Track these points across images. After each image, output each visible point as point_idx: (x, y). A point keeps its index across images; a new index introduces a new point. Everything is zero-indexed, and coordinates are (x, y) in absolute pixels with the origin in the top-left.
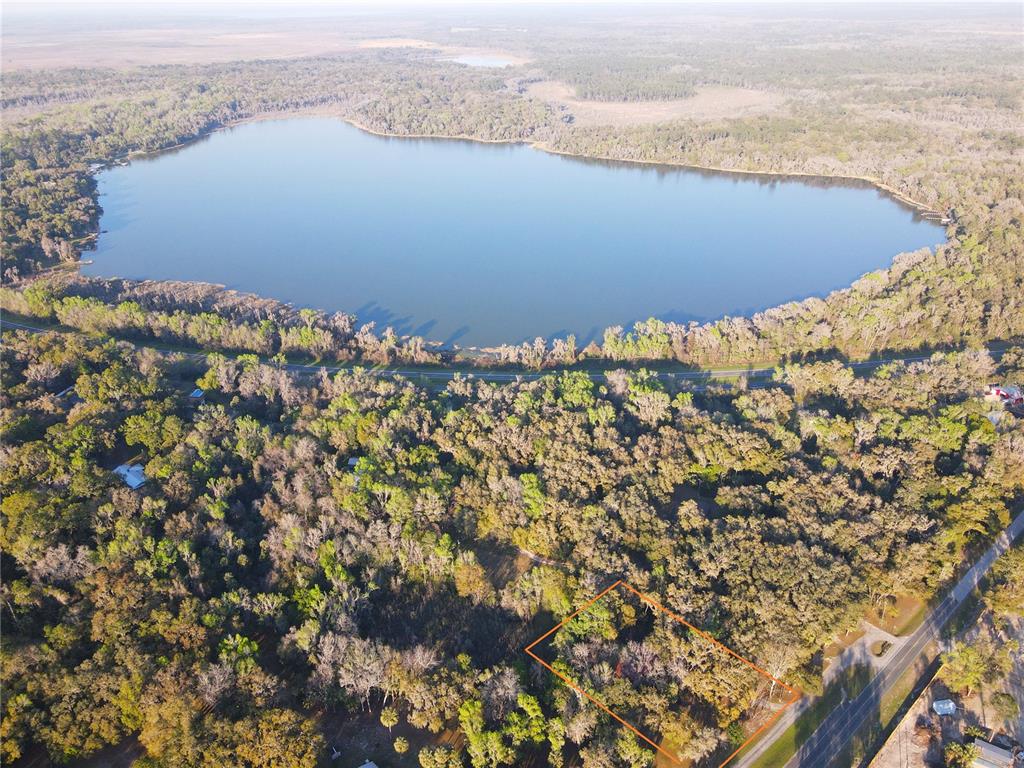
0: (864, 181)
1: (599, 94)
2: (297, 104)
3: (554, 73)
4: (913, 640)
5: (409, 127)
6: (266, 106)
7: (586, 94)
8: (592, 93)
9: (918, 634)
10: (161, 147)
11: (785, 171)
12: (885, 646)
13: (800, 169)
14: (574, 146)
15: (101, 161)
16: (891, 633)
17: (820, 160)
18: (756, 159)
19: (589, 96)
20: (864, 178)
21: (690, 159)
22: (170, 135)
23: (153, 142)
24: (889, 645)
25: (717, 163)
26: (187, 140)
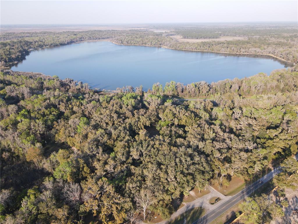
0: (269, 56)
1: (189, 37)
2: (100, 38)
3: (178, 33)
4: (233, 198)
5: (127, 43)
6: (90, 38)
7: (185, 37)
8: (187, 37)
9: (237, 196)
10: (54, 46)
11: (242, 53)
12: (218, 199)
13: (247, 52)
14: (175, 46)
15: (34, 48)
16: (223, 194)
17: (254, 49)
18: (232, 49)
19: (186, 37)
20: (269, 55)
21: (211, 50)
22: (58, 43)
23: (52, 44)
24: (220, 199)
25: (219, 51)
26: (62, 44)
